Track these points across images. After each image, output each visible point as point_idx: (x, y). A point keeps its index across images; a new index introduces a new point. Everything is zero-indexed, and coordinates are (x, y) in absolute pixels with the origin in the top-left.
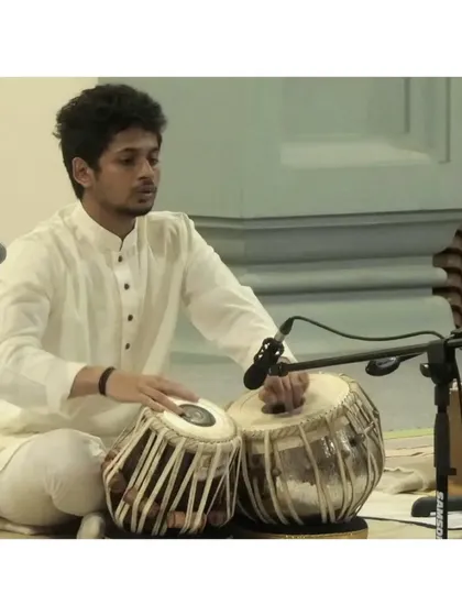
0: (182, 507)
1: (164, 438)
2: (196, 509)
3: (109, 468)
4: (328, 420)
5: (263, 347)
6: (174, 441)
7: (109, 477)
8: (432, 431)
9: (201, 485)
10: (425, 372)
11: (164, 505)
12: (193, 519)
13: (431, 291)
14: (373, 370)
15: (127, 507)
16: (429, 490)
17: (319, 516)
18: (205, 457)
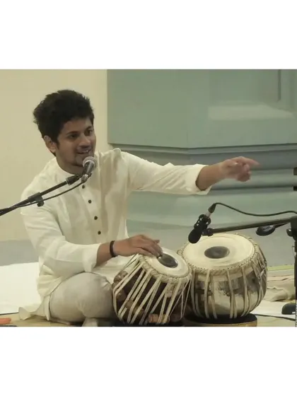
0: (157, 312)
1: (150, 274)
2: (165, 313)
3: (116, 287)
4: (243, 268)
5: (199, 220)
6: (156, 276)
7: (117, 293)
8: (293, 266)
9: (169, 300)
10: (289, 234)
11: (147, 309)
12: (163, 318)
13: (292, 188)
14: (260, 233)
15: (126, 309)
16: (291, 299)
17: (229, 315)
18: (172, 285)
